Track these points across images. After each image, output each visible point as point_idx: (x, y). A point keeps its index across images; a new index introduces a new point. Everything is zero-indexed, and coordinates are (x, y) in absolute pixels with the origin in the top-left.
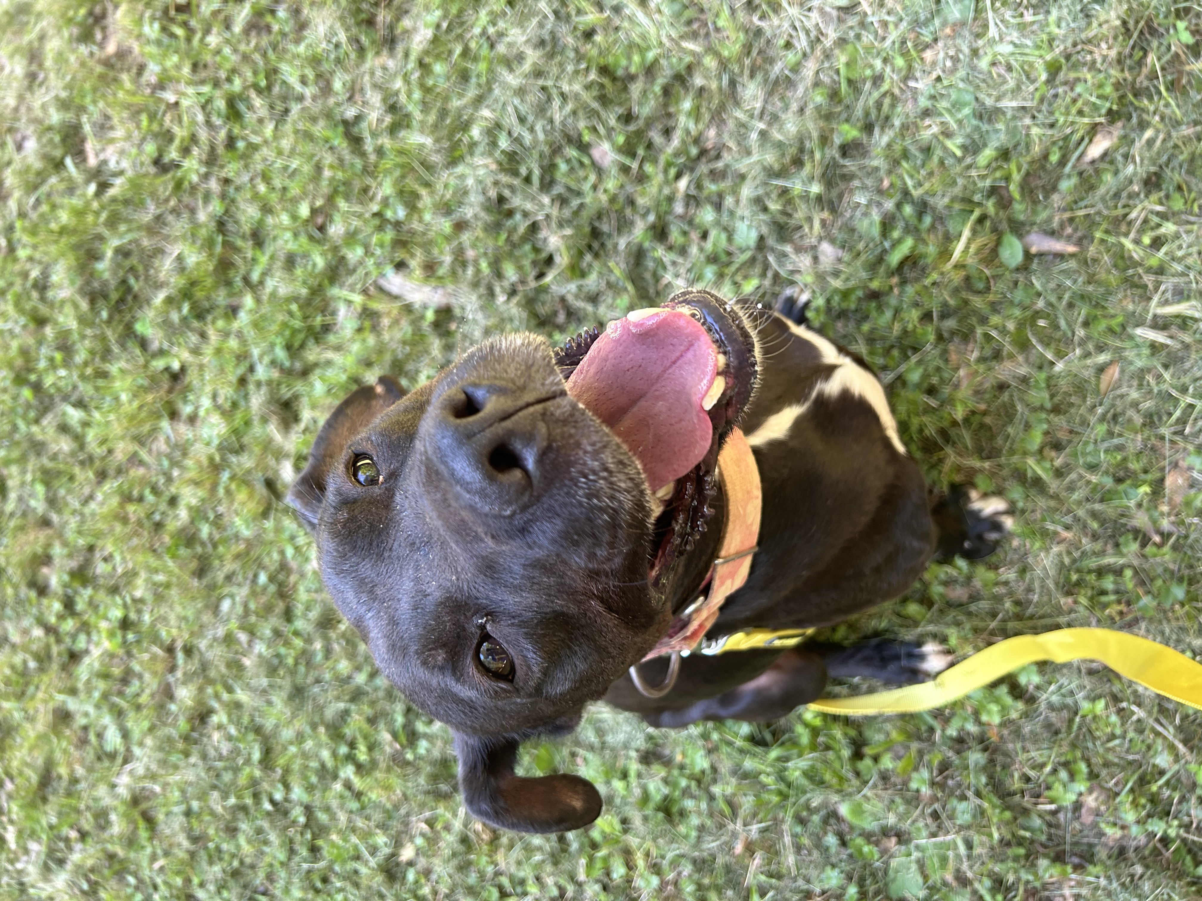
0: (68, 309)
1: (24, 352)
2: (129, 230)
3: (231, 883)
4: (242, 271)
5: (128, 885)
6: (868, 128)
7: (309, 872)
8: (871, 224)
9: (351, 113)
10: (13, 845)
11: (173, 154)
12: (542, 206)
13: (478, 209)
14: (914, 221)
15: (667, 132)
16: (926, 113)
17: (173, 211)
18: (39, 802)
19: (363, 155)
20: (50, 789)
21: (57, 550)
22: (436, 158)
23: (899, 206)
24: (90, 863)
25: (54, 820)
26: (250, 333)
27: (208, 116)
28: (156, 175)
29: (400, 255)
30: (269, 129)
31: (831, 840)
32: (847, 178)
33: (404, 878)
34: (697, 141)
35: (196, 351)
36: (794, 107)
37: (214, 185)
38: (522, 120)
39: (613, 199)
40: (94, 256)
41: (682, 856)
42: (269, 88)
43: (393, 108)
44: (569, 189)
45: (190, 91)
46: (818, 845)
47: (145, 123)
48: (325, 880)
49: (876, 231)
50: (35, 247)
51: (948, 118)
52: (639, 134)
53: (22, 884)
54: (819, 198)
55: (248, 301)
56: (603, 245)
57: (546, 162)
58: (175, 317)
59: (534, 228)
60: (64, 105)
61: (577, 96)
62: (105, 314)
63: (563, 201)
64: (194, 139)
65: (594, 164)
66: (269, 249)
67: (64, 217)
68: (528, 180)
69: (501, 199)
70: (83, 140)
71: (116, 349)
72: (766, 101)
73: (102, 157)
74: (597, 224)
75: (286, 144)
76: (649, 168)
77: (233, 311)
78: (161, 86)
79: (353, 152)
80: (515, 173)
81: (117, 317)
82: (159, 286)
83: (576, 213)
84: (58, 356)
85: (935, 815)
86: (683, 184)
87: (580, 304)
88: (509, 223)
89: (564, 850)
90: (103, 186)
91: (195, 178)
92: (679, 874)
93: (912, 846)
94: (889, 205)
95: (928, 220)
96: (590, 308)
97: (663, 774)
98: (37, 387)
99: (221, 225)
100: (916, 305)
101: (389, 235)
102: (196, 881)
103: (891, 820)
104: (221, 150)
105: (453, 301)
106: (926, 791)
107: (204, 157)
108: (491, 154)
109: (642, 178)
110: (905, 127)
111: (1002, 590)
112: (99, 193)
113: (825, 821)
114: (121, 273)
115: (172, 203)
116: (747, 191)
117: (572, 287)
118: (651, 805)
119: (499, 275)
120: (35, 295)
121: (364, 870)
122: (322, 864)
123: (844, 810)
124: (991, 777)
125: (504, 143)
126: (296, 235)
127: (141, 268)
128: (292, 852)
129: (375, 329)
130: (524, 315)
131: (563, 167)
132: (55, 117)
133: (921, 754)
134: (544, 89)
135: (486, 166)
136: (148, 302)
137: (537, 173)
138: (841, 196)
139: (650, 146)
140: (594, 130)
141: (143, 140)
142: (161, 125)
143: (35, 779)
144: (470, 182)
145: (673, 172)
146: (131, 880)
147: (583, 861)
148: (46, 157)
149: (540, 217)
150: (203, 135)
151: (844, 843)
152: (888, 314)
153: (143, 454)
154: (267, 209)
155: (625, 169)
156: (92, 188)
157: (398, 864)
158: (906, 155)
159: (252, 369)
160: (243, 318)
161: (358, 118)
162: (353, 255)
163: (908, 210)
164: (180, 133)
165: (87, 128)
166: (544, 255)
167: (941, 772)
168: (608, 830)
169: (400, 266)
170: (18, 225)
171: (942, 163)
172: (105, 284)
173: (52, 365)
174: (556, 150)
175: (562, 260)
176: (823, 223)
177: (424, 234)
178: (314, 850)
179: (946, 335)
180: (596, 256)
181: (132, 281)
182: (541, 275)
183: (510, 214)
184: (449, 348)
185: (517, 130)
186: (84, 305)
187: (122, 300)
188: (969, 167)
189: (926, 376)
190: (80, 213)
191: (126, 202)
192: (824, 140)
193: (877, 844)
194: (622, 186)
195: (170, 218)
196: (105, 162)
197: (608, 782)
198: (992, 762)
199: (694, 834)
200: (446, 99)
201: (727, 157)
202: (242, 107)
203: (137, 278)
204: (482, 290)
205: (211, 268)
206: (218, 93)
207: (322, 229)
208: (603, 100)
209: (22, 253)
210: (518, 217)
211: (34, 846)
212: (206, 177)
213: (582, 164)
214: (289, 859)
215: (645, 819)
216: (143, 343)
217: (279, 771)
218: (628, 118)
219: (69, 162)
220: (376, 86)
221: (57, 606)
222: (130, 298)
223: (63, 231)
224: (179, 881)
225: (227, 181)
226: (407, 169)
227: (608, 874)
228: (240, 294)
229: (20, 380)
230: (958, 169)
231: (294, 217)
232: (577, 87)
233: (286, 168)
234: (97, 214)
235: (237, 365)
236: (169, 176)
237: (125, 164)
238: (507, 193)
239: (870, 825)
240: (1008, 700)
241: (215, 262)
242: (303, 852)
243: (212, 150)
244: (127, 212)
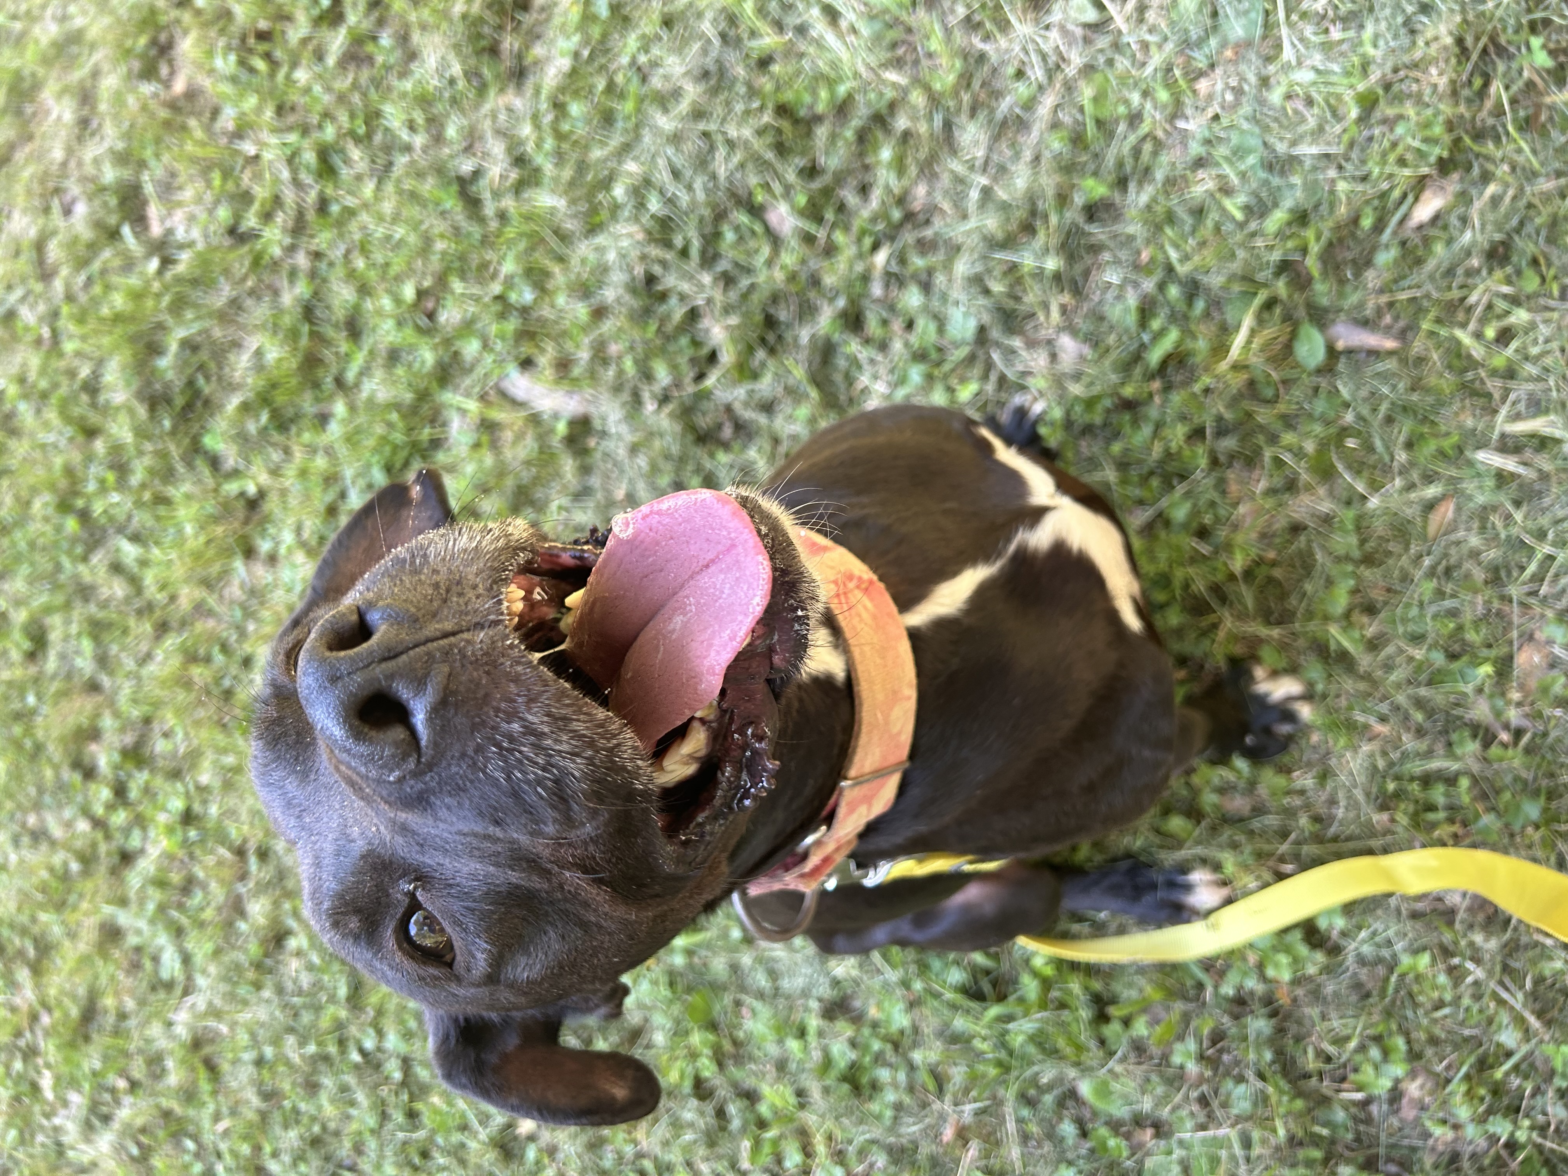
0: (123, 418)
1: (69, 471)
2: (198, 318)
3: (311, 1154)
4: (334, 370)
5: (185, 1151)
6: (1122, 183)
7: (405, 1143)
8: (1127, 310)
9: (467, 167)
10: (49, 1095)
11: (251, 221)
12: (701, 287)
13: (621, 291)
14: (1181, 306)
15: (864, 190)
16: (1199, 163)
17: (252, 293)
18: (80, 1041)
19: (482, 220)
20: (95, 1026)
21: (107, 722)
22: (569, 225)
23: (1161, 287)
24: (139, 1121)
25: (97, 1065)
26: (342, 451)
27: (294, 171)
28: (232, 248)
29: (526, 349)
30: (368, 189)
31: (1068, 1129)
32: (1095, 249)
33: (522, 1157)
34: (901, 200)
35: (275, 472)
36: (1027, 155)
37: (302, 260)
38: (676, 174)
39: (792, 277)
40: (154, 349)
41: (874, 1142)
42: (369, 136)
43: (520, 161)
44: (737, 264)
45: (274, 140)
46: (1051, 1135)
47: (217, 182)
48: (425, 1155)
49: (1131, 320)
50: (84, 338)
51: (1227, 170)
52: (827, 192)
53: (59, 1144)
54: (1057, 277)
55: (340, 408)
56: (780, 338)
57: (708, 230)
58: (252, 427)
59: (693, 315)
60: (122, 158)
61: (746, 142)
62: (167, 424)
63: (728, 280)
64: (277, 201)
65: (768, 230)
66: (367, 342)
67: (118, 301)
68: (684, 253)
69: (651, 279)
70: (144, 203)
71: (180, 468)
72: (990, 149)
73: (168, 224)
74: (772, 311)
75: (388, 207)
76: (839, 237)
77: (323, 419)
78: (239, 134)
79: (470, 218)
80: (668, 244)
81: (182, 428)
82: (232, 387)
83: (745, 296)
84: (111, 477)
85: (1203, 1101)
86: (881, 258)
87: (748, 415)
88: (662, 309)
89: (723, 1129)
90: (167, 262)
91: (276, 251)
92: (872, 1165)
93: (1174, 1141)
94: (1149, 285)
95: (1200, 305)
96: (762, 419)
97: (849, 1032)
98: (84, 516)
99: (308, 312)
100: (1183, 418)
101: (512, 325)
102: (267, 1149)
103: (1147, 1105)
104: (311, 216)
105: (592, 410)
106: (1192, 1068)
107: (290, 224)
108: (636, 219)
109: (830, 250)
110: (1170, 182)
111: (1297, 801)
112: (161, 271)
113: (1061, 1103)
114: (189, 371)
115: (250, 283)
116: (962, 267)
117: (741, 392)
118: (834, 1073)
119: (648, 376)
120: (85, 398)
121: (473, 1145)
122: (421, 1134)
123: (1085, 1088)
124: (1279, 1052)
125: (654, 205)
126: (400, 324)
127: (212, 366)
128: (384, 1116)
129: (495, 446)
130: (678, 428)
131: (729, 236)
132: (110, 174)
133: (1186, 1018)
134: (706, 135)
135: (630, 235)
136: (221, 407)
137: (696, 245)
138: (1087, 273)
139: (841, 208)
140: (767, 187)
141: (217, 202)
142: (238, 185)
143: (75, 1012)
144: (611, 256)
145: (868, 242)
146: (190, 1145)
147: (746, 1144)
148: (98, 225)
149: (700, 302)
150: (289, 196)
151: (1084, 1134)
152: (1147, 430)
153: (212, 601)
154: (364, 290)
155: (809, 239)
156: (154, 264)
157: (516, 1138)
158: (1170, 218)
159: (343, 495)
160: (335, 430)
161: (477, 174)
162: (471, 348)
163: (1174, 291)
164: (261, 192)
165: (149, 189)
166: (705, 351)
167: (1214, 1043)
168: (779, 1103)
169: (527, 364)
170: (65, 310)
171: (1217, 229)
172: (167, 385)
173: (103, 488)
174: (720, 216)
175: (727, 357)
176: (1064, 310)
177: (556, 322)
178: (412, 1115)
179: (1222, 459)
180: (772, 351)
181: (201, 381)
182: (700, 377)
183: (663, 297)
184: (585, 470)
185: (672, 188)
186: (142, 412)
187: (189, 407)
188: (1253, 235)
189: (1195, 513)
190: (137, 296)
191: (195, 282)
192: (1063, 199)
193: (1128, 1136)
194: (803, 262)
195: (249, 302)
196: (170, 232)
197: (781, 1042)
198: (1280, 1031)
199: (889, 1113)
200: (587, 148)
201: (938, 223)
202: (337, 160)
203: (207, 378)
204: (626, 396)
205: (294, 366)
206: (306, 143)
207: (431, 316)
208: (781, 149)
209: (69, 347)
210: (673, 301)
211: (75, 1098)
212: (291, 249)
213: (753, 233)
214: (381, 1126)
215: (826, 1091)
216: (214, 462)
217: (372, 1013)
218: (811, 172)
219: (126, 230)
220: (499, 133)
221: (106, 794)
222: (199, 404)
223: (118, 318)
224: (245, 1149)
225: (317, 255)
226: (535, 241)
227: (779, 1162)
228: (331, 398)
229: (64, 506)
230: (1239, 237)
231: (398, 301)
232: (747, 133)
233: (388, 238)
234: (158, 296)
235: (325, 490)
236: (245, 249)
237: (196, 234)
238: (657, 270)
239: (1120, 1111)
240: (1303, 950)
241: (300, 357)
242: (398, 1117)
243: (300, 216)
244: (195, 295)
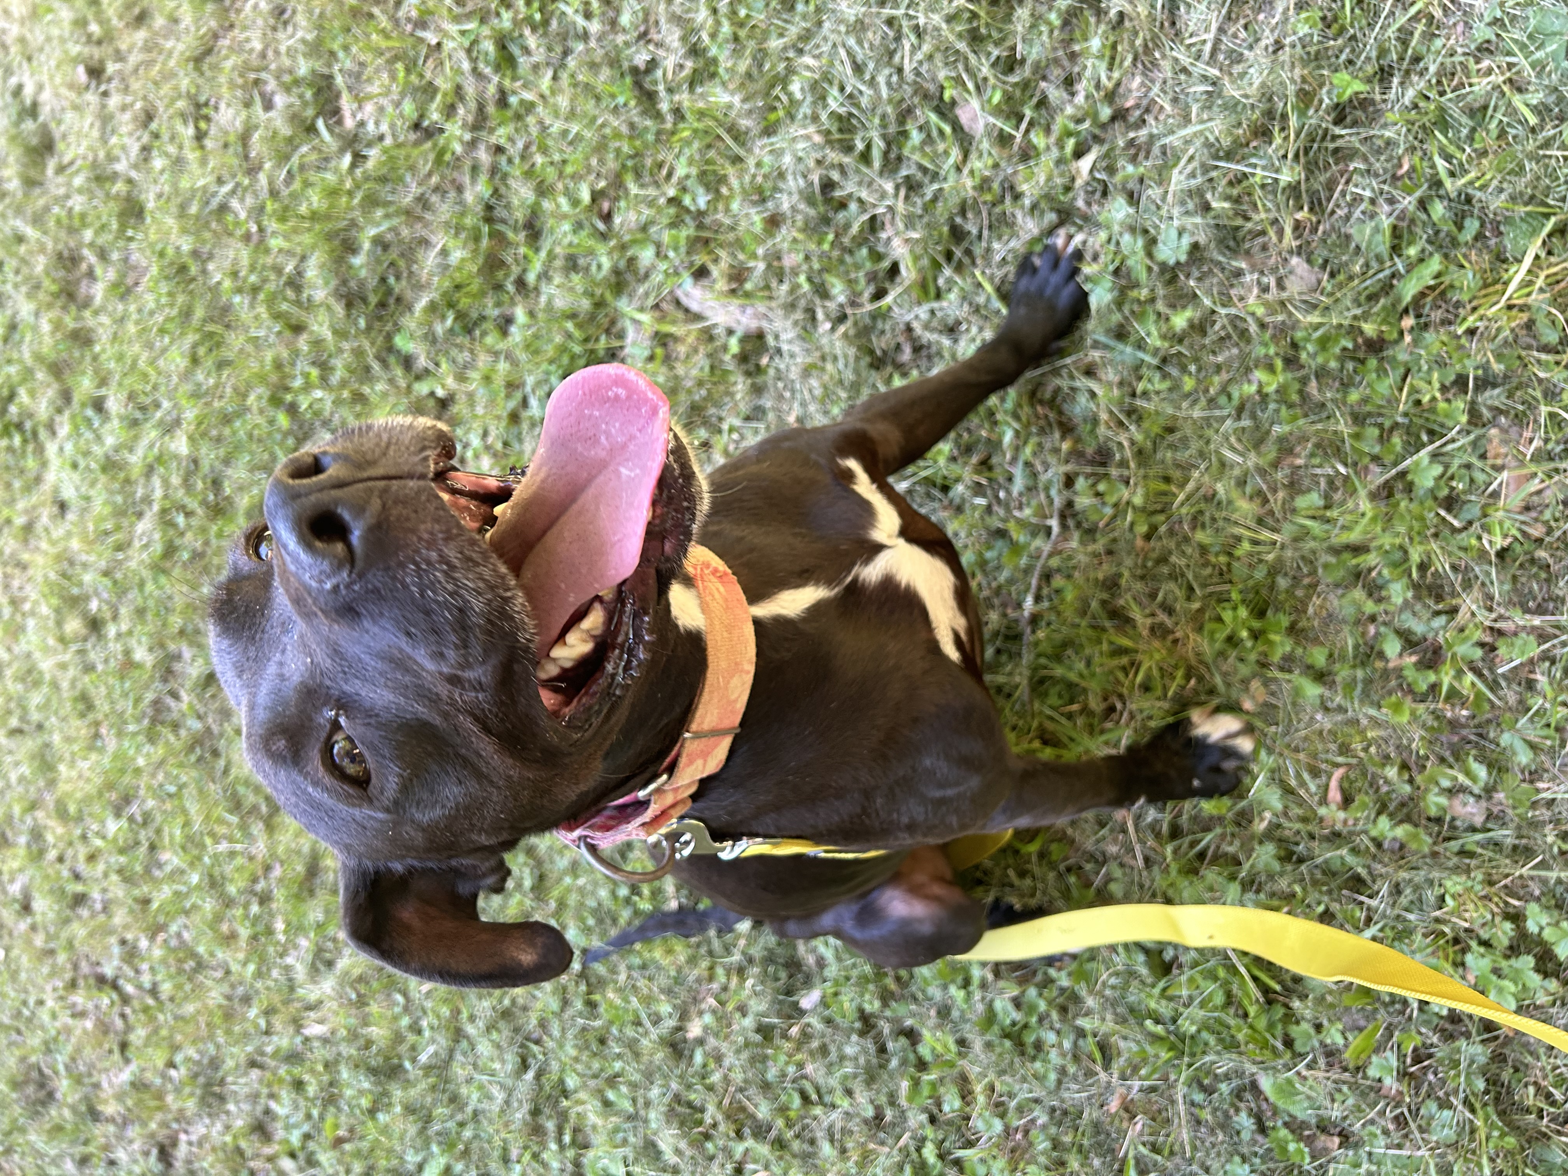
0: (323, 315)
1: (278, 365)
2: (387, 216)
3: (502, 1024)
4: (515, 270)
5: (395, 1004)
6: (1384, 75)
7: (584, 1029)
8: (1377, 230)
9: (641, 58)
10: (282, 938)
11: (434, 116)
12: (883, 195)
13: (796, 199)
14: (1447, 227)
15: (1069, 83)
16: (1485, 49)
17: (436, 189)
18: (305, 894)
19: (658, 116)
20: (318, 881)
22: (745, 123)
23: (1423, 205)
24: (356, 972)
25: (321, 917)
26: (522, 356)
27: (474, 60)
28: (417, 143)
29: (700, 259)
30: (545, 82)
31: (1244, 1121)
32: (1341, 155)
33: (691, 1057)
34: (1111, 97)
35: (461, 378)
36: (1268, 39)
37: (483, 156)
38: (858, 69)
39: (984, 185)
40: (350, 247)
41: (1037, 1101)
42: (546, 22)
43: (695, 51)
44: (924, 170)
45: (453, 28)
46: (1225, 1124)
47: (401, 74)
48: (602, 1041)
49: (1383, 242)
50: (286, 236)
51: (1519, 59)
52: (1025, 85)
54: (1294, 190)
55: (520, 314)
56: (968, 252)
57: (892, 129)
58: (439, 329)
59: (874, 224)
60: (315, 49)
61: (937, 29)
62: (362, 323)
63: (912, 186)
64: (459, 93)
65: (958, 131)
66: (546, 245)
67: (315, 200)
68: (865, 157)
69: (828, 185)
70: (336, 96)
71: (376, 366)
73: (359, 117)
74: (959, 221)
75: (563, 102)
76: (1038, 139)
77: (505, 323)
78: (421, 22)
79: (644, 113)
80: (848, 149)
81: (377, 325)
82: (419, 287)
83: (929, 207)
84: (315, 372)
85: (1400, 1121)
86: (1085, 164)
87: (932, 336)
88: (841, 216)
89: (882, 1066)
90: (359, 158)
91: (458, 148)
92: (1033, 1121)
93: (1363, 1153)
94: (1408, 202)
95: (1472, 226)
96: (946, 342)
97: (1015, 992)
98: (292, 409)
99: (489, 213)
100: (1440, 363)
101: (688, 231)
102: (465, 1015)
103: (1336, 1113)
104: (491, 109)
105: (765, 324)
106: (1390, 1083)
107: (470, 119)
108: (815, 118)
109: (1027, 154)
110: (1446, 73)
111: (1543, 814)
112: (353, 166)
113: (1238, 1095)
114: (380, 269)
115: (434, 180)
116: (1178, 179)
117: (923, 312)
118: (996, 1029)
119: (823, 292)
120: (290, 293)
121: (645, 1042)
122: (598, 1023)
123: (1266, 1083)
124: (1493, 1082)
125: (835, 102)
126: (578, 226)
127: (402, 263)
128: (565, 1003)
129: (668, 360)
130: (852, 351)
131: (916, 137)
132: (303, 68)
133: (1390, 1030)
134: (890, 22)
135: (808, 137)
136: (410, 308)
137: (879, 145)
138: (1330, 187)
139: (1043, 103)
140: (958, 81)
141: (403, 94)
142: (421, 76)
143: (300, 868)
144: (787, 160)
145: (1071, 143)
146: (399, 998)
147: (905, 1085)
148: (294, 118)
149: (881, 210)
150: (470, 89)
151: (1262, 1129)
152: (1394, 376)
154: (543, 190)
155: (1004, 140)
156: (347, 159)
157: (685, 1041)
158: (1443, 122)
159: (525, 403)
160: (516, 334)
161: (652, 64)
162: (646, 255)
163: (1438, 209)
164: (443, 84)
165: (339, 80)
166: (886, 264)
167: (1417, 1060)
168: (939, 1048)
169: (701, 273)
170: (270, 206)
171: (1502, 134)
172: (362, 283)
173: (307, 387)
174: (906, 114)
175: (908, 273)
176: (1298, 226)
177: (732, 229)
178: (591, 1005)
179: (1486, 414)
180: (959, 268)
181: (392, 280)
182: (879, 295)
183: (843, 205)
184: (758, 390)
185: (852, 83)
186: (339, 309)
187: (382, 305)
188: (1547, 144)
189: (1445, 479)
190: (332, 193)
191: (383, 180)
192: (1306, 98)
193: (1309, 1141)
194: (996, 166)
195: (434, 199)
196: (362, 124)
197: (945, 987)
198: (1498, 1058)
199: (1053, 1076)
200: (766, 35)
201: (1153, 126)
202: (515, 50)
203: (398, 278)
204: (799, 315)
205: (475, 269)
206: (486, 31)
207: (607, 218)
208: (975, 38)
209: (275, 243)
210: (853, 206)
211: (304, 943)
212: (472, 144)
213: (941, 132)
214: (562, 1010)
215: (989, 1045)
216: (407, 362)
217: (553, 904)
218: (1010, 64)
219: (320, 124)
220: (674, 18)
222: (392, 301)
223: (314, 216)
224: (445, 1011)
225: (499, 150)
226: (711, 141)
227: (939, 1105)
228: (513, 303)
229: (275, 401)
230: (1531, 146)
231: (575, 202)
232: (937, 19)
233: (565, 133)
234: (350, 194)
235: (508, 396)
236: (428, 145)
237: (384, 128)
238: (835, 176)
239: (1302, 1111)
240: (1533, 977)
241: (480, 261)
242: (579, 1005)
243: (481, 108)
244: (384, 193)
